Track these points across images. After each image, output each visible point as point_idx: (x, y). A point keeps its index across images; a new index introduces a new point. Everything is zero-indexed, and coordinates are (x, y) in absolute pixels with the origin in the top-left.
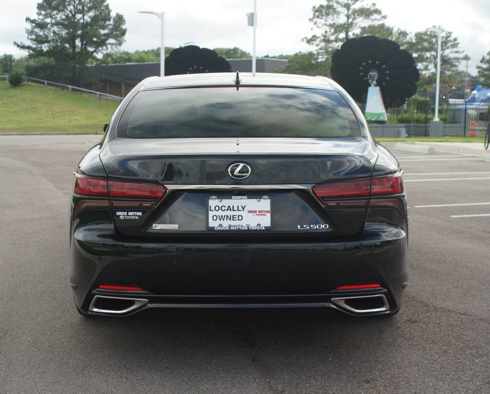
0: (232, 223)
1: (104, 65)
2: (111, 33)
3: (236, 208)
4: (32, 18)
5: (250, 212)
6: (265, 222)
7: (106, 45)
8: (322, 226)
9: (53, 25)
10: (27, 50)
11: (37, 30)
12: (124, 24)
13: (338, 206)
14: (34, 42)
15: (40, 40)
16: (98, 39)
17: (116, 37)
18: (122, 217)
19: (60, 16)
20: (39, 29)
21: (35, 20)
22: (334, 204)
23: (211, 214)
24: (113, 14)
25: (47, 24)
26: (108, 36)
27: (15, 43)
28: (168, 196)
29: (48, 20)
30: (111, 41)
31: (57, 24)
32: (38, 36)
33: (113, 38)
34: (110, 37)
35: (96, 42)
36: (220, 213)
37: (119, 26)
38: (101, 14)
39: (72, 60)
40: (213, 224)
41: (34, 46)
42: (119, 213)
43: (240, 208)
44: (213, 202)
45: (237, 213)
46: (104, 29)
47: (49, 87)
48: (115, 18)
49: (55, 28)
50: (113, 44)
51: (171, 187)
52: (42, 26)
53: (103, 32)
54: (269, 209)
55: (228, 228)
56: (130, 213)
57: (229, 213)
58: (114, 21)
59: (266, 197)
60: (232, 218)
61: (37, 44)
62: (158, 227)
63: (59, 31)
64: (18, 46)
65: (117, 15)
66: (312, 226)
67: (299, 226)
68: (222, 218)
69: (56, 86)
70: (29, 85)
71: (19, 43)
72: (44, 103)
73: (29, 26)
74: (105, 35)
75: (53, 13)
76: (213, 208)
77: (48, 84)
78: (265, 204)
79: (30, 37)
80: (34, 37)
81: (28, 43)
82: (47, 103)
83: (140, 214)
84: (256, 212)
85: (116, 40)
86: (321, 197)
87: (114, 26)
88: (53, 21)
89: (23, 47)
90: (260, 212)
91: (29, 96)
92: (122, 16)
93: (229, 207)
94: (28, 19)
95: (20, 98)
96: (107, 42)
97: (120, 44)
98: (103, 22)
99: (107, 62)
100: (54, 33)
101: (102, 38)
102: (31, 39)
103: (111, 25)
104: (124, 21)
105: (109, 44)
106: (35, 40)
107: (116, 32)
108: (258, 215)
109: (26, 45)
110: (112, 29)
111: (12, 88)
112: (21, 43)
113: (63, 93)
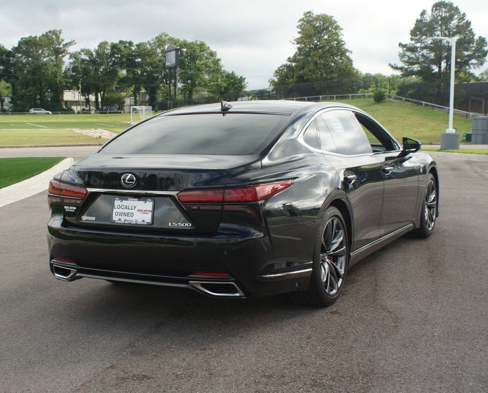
0: (127, 218)
1: (465, 83)
2: (474, 54)
3: (130, 208)
4: (404, 43)
5: (139, 210)
6: (148, 218)
7: (469, 65)
8: (186, 224)
9: (422, 48)
10: (400, 71)
11: (408, 53)
12: (486, 46)
13: (199, 209)
14: (406, 64)
15: (411, 62)
16: (461, 59)
17: (478, 58)
18: (67, 210)
19: (429, 41)
20: (410, 53)
21: (406, 45)
22: (196, 208)
23: (115, 211)
24: (476, 37)
25: (417, 48)
26: (471, 57)
27: (390, 65)
28: (88, 196)
29: (418, 45)
30: (474, 61)
31: (426, 47)
32: (410, 58)
33: (475, 59)
34: (473, 58)
35: (460, 62)
36: (120, 210)
37: (481, 48)
38: (465, 37)
39: (437, 79)
40: (115, 218)
41: (406, 67)
42: (65, 207)
43: (133, 208)
44: (117, 202)
45: (130, 211)
46: (467, 51)
47: (407, 103)
48: (477, 41)
49: (425, 52)
50: (475, 64)
51: (90, 190)
52: (413, 49)
53: (466, 53)
54: (151, 209)
55: (123, 222)
56: (71, 208)
57: (126, 211)
58: (477, 44)
59: (150, 200)
60: (127, 215)
61: (408, 65)
62: (85, 218)
63: (427, 54)
64: (392, 67)
65: (480, 38)
66: (179, 224)
67: (170, 224)
68: (121, 214)
69: (412, 102)
70: (390, 101)
71: (393, 64)
72: (399, 117)
73: (401, 50)
74: (468, 56)
75: (422, 38)
76: (116, 207)
77: (406, 100)
78: (149, 205)
79: (403, 59)
80: (406, 59)
81: (400, 64)
82: (401, 117)
83: (75, 208)
84: (142, 211)
85: (478, 60)
86: (184, 202)
87: (477, 47)
88: (423, 45)
89: (396, 68)
90: (145, 211)
91: (388, 110)
92: (485, 38)
93: (126, 206)
94: (400, 45)
95: (380, 113)
96: (470, 62)
97: (482, 64)
98: (467, 44)
99: (468, 80)
100: (423, 55)
101: (466, 58)
102: (403, 61)
103: (474, 47)
104: (486, 43)
105: (472, 64)
106: (407, 62)
107: (478, 53)
108: (143, 213)
109: (399, 66)
110: (475, 50)
111: (375, 103)
112: (395, 64)
113: (417, 108)
